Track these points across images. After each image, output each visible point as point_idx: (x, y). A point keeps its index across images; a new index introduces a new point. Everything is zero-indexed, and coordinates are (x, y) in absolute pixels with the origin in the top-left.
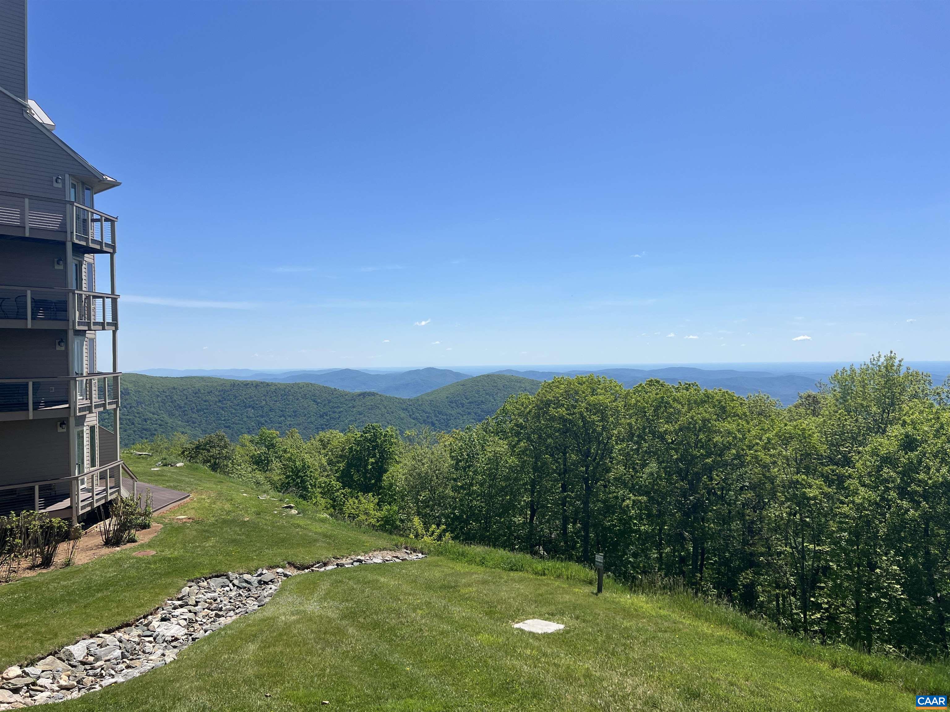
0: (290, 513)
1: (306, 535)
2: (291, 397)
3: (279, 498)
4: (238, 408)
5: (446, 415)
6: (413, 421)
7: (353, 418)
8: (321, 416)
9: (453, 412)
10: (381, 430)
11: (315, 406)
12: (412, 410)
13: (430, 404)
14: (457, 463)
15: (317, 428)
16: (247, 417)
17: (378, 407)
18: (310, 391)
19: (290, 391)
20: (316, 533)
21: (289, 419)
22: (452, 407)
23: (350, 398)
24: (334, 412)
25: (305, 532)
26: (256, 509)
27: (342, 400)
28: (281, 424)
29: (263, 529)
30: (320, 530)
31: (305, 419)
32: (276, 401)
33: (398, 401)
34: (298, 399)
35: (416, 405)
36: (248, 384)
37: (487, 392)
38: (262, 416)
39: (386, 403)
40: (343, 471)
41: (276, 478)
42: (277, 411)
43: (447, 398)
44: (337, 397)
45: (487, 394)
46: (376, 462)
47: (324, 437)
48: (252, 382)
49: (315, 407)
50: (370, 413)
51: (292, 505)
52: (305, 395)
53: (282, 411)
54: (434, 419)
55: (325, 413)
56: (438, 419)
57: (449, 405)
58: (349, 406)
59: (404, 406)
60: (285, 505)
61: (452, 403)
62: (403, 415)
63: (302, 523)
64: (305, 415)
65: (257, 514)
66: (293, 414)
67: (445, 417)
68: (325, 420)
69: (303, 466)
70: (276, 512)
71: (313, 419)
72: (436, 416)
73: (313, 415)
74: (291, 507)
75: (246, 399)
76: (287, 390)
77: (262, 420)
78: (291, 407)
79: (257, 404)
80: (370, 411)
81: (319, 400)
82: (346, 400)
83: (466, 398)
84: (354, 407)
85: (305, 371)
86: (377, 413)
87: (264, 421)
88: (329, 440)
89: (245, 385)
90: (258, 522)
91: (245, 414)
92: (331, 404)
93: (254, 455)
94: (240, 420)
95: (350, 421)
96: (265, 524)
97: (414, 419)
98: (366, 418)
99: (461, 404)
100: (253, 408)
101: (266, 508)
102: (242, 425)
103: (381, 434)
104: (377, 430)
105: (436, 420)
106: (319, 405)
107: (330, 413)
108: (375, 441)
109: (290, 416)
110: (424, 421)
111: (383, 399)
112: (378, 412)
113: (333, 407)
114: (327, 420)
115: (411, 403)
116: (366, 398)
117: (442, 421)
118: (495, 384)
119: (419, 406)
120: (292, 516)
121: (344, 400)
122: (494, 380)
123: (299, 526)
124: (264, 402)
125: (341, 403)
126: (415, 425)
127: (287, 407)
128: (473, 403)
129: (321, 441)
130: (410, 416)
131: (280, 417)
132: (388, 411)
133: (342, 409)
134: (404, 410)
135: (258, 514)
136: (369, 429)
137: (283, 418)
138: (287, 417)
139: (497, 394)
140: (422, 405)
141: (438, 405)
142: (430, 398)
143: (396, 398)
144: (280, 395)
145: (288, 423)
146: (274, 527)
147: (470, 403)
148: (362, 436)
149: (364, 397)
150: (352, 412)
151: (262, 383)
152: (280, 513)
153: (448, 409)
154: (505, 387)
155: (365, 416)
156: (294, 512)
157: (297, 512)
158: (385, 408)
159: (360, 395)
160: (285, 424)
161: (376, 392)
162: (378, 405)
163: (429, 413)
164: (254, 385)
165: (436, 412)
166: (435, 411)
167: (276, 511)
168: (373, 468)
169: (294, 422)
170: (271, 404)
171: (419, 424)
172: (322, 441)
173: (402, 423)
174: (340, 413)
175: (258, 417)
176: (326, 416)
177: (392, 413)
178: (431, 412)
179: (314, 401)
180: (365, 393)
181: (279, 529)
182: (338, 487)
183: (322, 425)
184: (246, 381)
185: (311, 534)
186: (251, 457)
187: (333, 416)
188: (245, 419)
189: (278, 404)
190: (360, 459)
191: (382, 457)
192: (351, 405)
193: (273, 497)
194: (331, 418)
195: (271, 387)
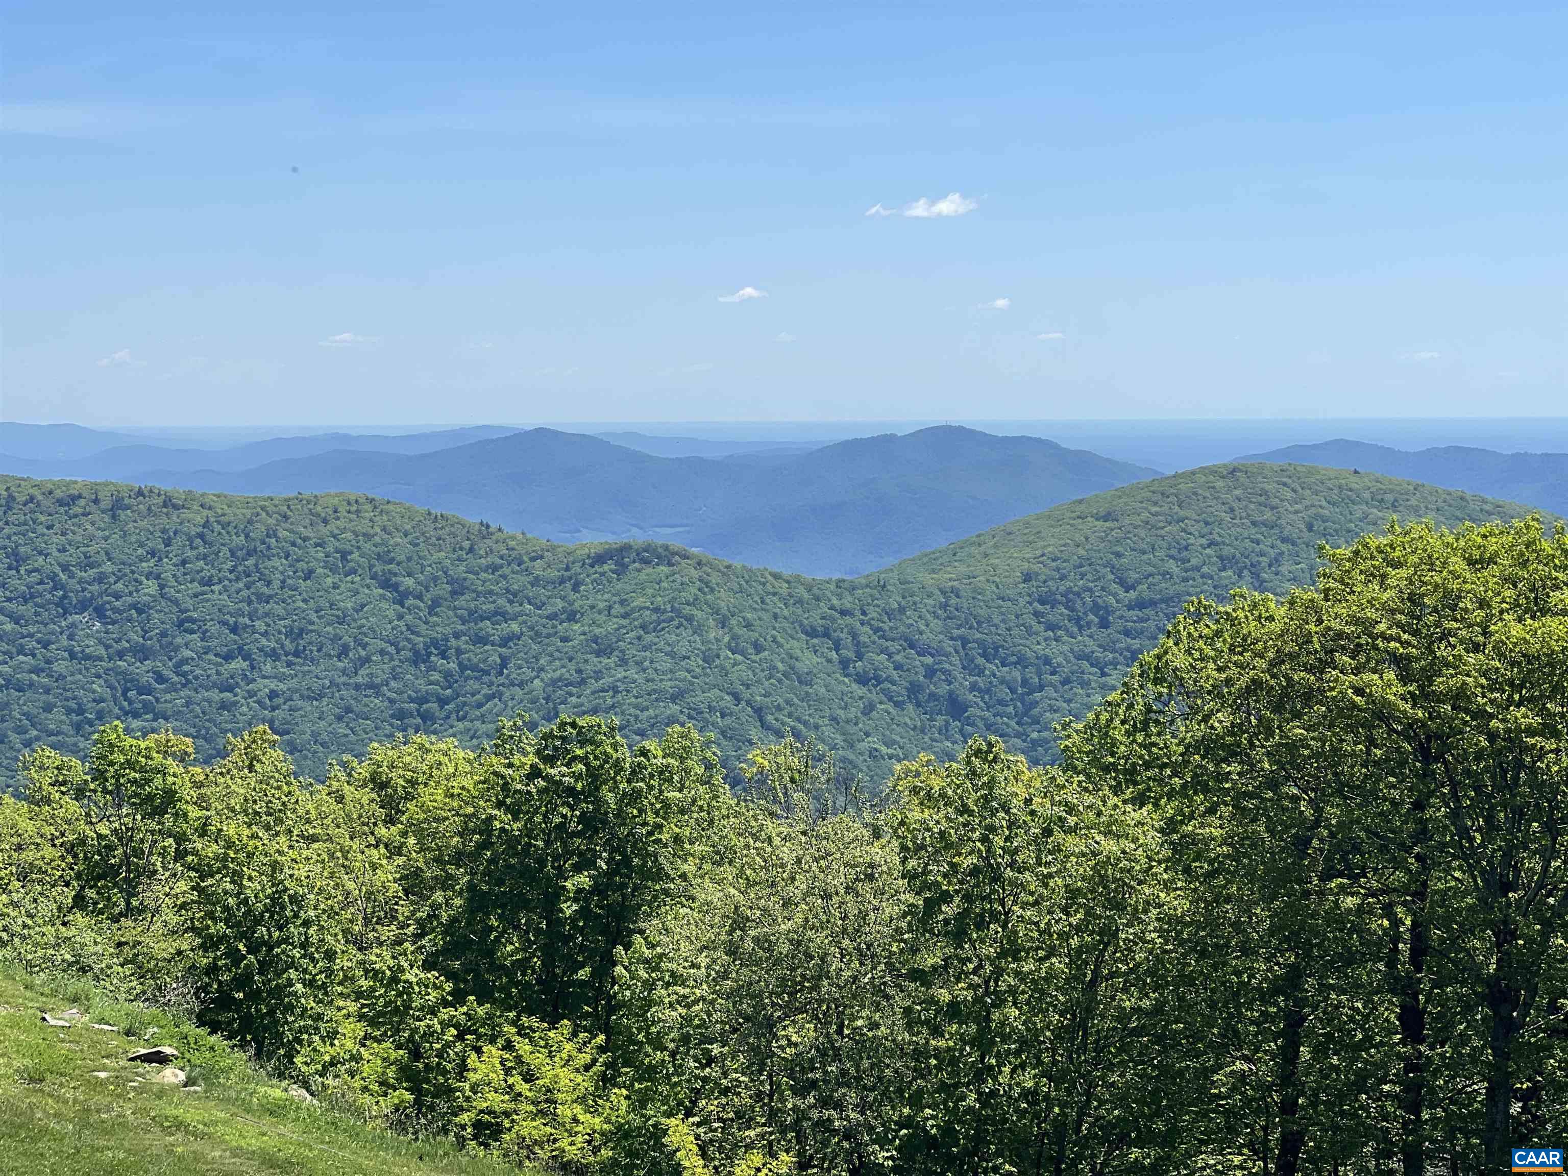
0: (157, 1079)
1: (197, 1157)
2: (276, 562)
3: (124, 1025)
4: (27, 610)
5: (1022, 662)
6: (859, 690)
7: (568, 672)
8: (419, 658)
9: (1058, 652)
10: (615, 746)
11: (391, 611)
12: (854, 635)
13: (944, 606)
14: (931, 906)
15: (401, 715)
16: (72, 656)
17: (690, 619)
18: (368, 537)
19: (271, 533)
20: (236, 1152)
21: (268, 668)
22: (1051, 627)
23: (554, 574)
24: (480, 640)
25: (198, 1146)
26: (27, 1061)
27: (518, 582)
28: (230, 689)
29: (45, 1131)
30: (255, 1144)
31: (344, 672)
32: (209, 582)
33: (783, 589)
34: (308, 575)
35: (873, 613)
36: (75, 498)
37: (1227, 551)
38: (142, 653)
39: (725, 599)
40: (449, 928)
41: (163, 948)
42: (213, 628)
43: (1028, 578)
44: (495, 568)
45: (1225, 562)
46: (597, 889)
47: (392, 767)
48: (95, 489)
49: (391, 614)
50: (645, 648)
51: (168, 1050)
52: (344, 555)
53: (234, 630)
54: (963, 682)
55: (435, 643)
56: (981, 682)
57: (1036, 614)
58: (550, 610)
59: (815, 618)
60: (143, 1051)
61: (1054, 604)
62: (808, 661)
63: (192, 1114)
64: (344, 652)
65: (31, 1080)
66: (289, 646)
67: (1017, 674)
68: (435, 676)
69: (275, 900)
70: (103, 1075)
71: (380, 670)
72: (970, 667)
73: (382, 652)
74: (160, 1059)
75: (65, 568)
76: (259, 531)
77: (142, 671)
78: (279, 610)
79: (117, 597)
80: (649, 638)
81: (409, 582)
82: (536, 582)
83: (1122, 582)
84: (572, 617)
85: (346, 438)
86: (682, 648)
87: (149, 678)
88: (413, 783)
89: (61, 502)
90: (31, 1106)
91: (65, 643)
92: (462, 601)
93: (82, 842)
94: (37, 671)
95: (554, 682)
96: (55, 1115)
97: (862, 680)
98: (632, 673)
99: (1096, 608)
100: (100, 613)
101: (68, 1060)
102: (47, 691)
103: (618, 766)
104: (598, 744)
105: (973, 687)
106: (410, 602)
107: (462, 642)
108: (592, 792)
109: (274, 655)
110: (914, 689)
111: (715, 578)
112: (684, 641)
113: (475, 616)
114: (448, 675)
115: (847, 602)
116: (631, 574)
117: (1004, 693)
118: (1268, 515)
119: (889, 614)
120: (162, 1093)
121: (524, 579)
122: (1264, 493)
123: (179, 1125)
124: (151, 587)
125: (513, 596)
126: (869, 709)
127: (263, 608)
128: (1153, 603)
129: (379, 784)
130: (844, 664)
131: (228, 657)
132: (735, 637)
133: (515, 627)
134: (812, 633)
135: (35, 1078)
136: (564, 739)
137: (238, 664)
138: (257, 657)
139: (1276, 561)
140: (902, 610)
141: (983, 612)
142: (945, 577)
143: (776, 576)
144: (225, 552)
145: (264, 686)
146: (86, 1125)
147: (1140, 604)
148: (535, 773)
149: (621, 570)
150: (565, 640)
151: (140, 493)
152: (119, 1080)
153: (1030, 632)
154: (1318, 526)
155: (623, 662)
156: (172, 1075)
157: (182, 1076)
158: (723, 623)
159: (600, 559)
160: (251, 694)
161: (676, 544)
162: (687, 610)
163: (939, 652)
164: (106, 503)
165: (974, 650)
166: (965, 641)
167: (104, 1068)
168: (584, 912)
169: (293, 683)
170: (185, 592)
171: (890, 707)
172: (383, 786)
173: (806, 697)
174: (505, 642)
175: (121, 655)
176: (443, 655)
177: (758, 648)
178: (948, 646)
179: (386, 584)
180: (626, 548)
181: (105, 1132)
182: (433, 996)
183: (422, 701)
184: (68, 484)
185: (217, 1154)
186: (71, 849)
187: (474, 655)
188: (60, 667)
189: (217, 596)
190: (529, 875)
191: (621, 866)
192: (560, 604)
193: (102, 1021)
194: (462, 667)
195: (186, 514)
